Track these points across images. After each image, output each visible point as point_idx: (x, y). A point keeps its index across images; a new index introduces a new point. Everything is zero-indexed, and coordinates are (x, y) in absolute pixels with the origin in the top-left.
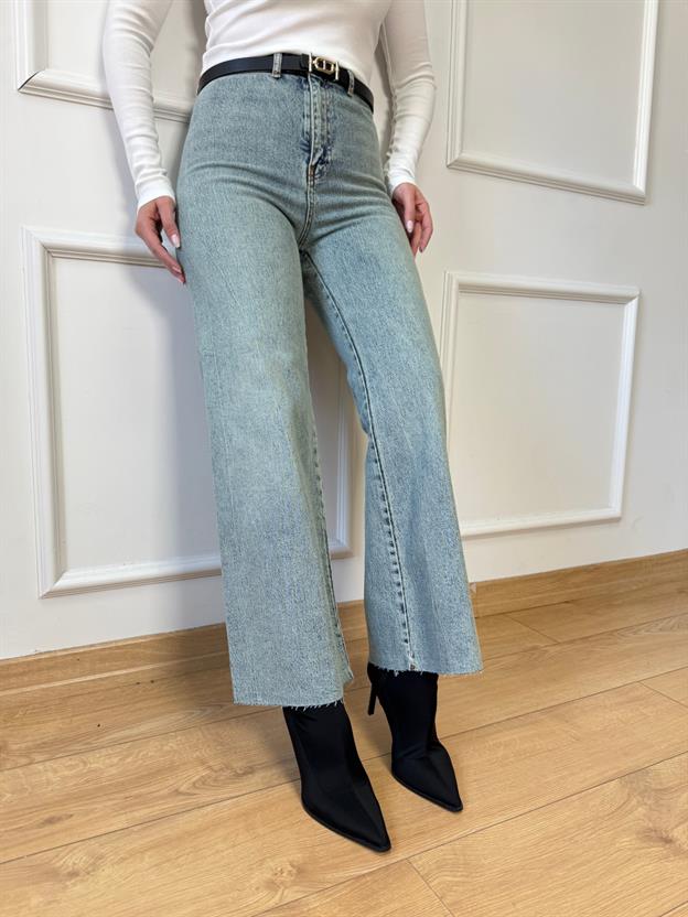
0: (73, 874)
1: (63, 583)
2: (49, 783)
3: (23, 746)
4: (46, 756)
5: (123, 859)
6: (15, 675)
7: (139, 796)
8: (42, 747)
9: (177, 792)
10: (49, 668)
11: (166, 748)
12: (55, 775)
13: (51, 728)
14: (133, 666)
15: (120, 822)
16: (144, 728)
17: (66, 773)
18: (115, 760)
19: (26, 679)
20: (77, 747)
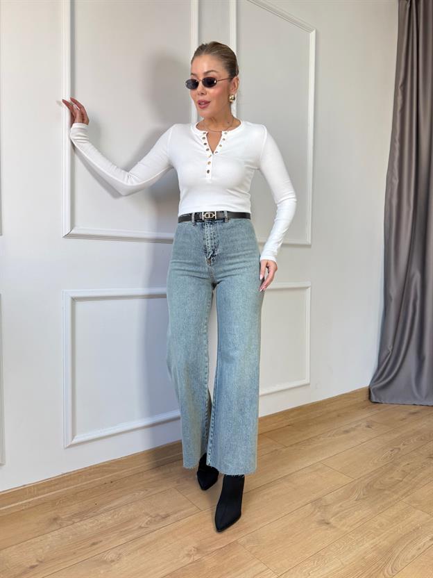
0: (113, 561)
1: (75, 441)
2: (86, 530)
3: (67, 516)
4: (79, 520)
5: (130, 554)
6: (54, 485)
7: (126, 530)
8: (75, 515)
9: (141, 527)
10: (68, 480)
11: (130, 510)
12: (87, 526)
13: (75, 507)
14: (103, 476)
15: (122, 541)
16: (116, 503)
17: (91, 525)
18: (110, 518)
19: (57, 486)
20: (91, 514)
